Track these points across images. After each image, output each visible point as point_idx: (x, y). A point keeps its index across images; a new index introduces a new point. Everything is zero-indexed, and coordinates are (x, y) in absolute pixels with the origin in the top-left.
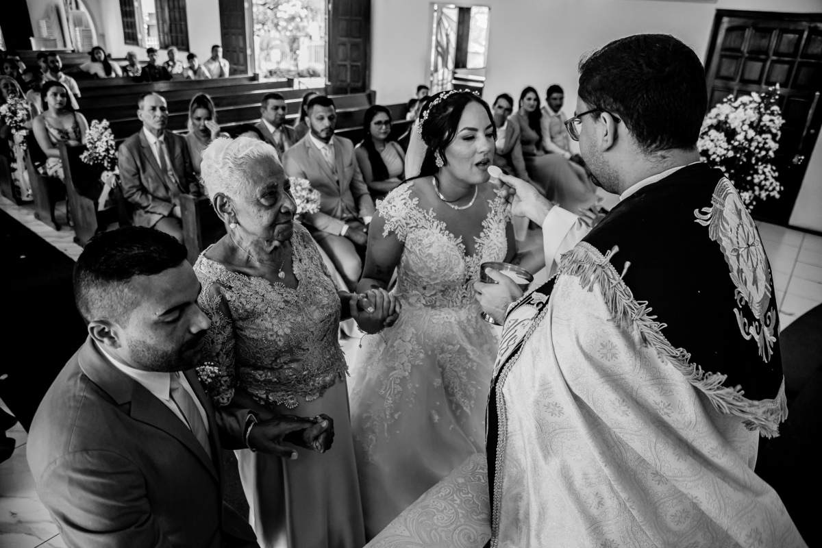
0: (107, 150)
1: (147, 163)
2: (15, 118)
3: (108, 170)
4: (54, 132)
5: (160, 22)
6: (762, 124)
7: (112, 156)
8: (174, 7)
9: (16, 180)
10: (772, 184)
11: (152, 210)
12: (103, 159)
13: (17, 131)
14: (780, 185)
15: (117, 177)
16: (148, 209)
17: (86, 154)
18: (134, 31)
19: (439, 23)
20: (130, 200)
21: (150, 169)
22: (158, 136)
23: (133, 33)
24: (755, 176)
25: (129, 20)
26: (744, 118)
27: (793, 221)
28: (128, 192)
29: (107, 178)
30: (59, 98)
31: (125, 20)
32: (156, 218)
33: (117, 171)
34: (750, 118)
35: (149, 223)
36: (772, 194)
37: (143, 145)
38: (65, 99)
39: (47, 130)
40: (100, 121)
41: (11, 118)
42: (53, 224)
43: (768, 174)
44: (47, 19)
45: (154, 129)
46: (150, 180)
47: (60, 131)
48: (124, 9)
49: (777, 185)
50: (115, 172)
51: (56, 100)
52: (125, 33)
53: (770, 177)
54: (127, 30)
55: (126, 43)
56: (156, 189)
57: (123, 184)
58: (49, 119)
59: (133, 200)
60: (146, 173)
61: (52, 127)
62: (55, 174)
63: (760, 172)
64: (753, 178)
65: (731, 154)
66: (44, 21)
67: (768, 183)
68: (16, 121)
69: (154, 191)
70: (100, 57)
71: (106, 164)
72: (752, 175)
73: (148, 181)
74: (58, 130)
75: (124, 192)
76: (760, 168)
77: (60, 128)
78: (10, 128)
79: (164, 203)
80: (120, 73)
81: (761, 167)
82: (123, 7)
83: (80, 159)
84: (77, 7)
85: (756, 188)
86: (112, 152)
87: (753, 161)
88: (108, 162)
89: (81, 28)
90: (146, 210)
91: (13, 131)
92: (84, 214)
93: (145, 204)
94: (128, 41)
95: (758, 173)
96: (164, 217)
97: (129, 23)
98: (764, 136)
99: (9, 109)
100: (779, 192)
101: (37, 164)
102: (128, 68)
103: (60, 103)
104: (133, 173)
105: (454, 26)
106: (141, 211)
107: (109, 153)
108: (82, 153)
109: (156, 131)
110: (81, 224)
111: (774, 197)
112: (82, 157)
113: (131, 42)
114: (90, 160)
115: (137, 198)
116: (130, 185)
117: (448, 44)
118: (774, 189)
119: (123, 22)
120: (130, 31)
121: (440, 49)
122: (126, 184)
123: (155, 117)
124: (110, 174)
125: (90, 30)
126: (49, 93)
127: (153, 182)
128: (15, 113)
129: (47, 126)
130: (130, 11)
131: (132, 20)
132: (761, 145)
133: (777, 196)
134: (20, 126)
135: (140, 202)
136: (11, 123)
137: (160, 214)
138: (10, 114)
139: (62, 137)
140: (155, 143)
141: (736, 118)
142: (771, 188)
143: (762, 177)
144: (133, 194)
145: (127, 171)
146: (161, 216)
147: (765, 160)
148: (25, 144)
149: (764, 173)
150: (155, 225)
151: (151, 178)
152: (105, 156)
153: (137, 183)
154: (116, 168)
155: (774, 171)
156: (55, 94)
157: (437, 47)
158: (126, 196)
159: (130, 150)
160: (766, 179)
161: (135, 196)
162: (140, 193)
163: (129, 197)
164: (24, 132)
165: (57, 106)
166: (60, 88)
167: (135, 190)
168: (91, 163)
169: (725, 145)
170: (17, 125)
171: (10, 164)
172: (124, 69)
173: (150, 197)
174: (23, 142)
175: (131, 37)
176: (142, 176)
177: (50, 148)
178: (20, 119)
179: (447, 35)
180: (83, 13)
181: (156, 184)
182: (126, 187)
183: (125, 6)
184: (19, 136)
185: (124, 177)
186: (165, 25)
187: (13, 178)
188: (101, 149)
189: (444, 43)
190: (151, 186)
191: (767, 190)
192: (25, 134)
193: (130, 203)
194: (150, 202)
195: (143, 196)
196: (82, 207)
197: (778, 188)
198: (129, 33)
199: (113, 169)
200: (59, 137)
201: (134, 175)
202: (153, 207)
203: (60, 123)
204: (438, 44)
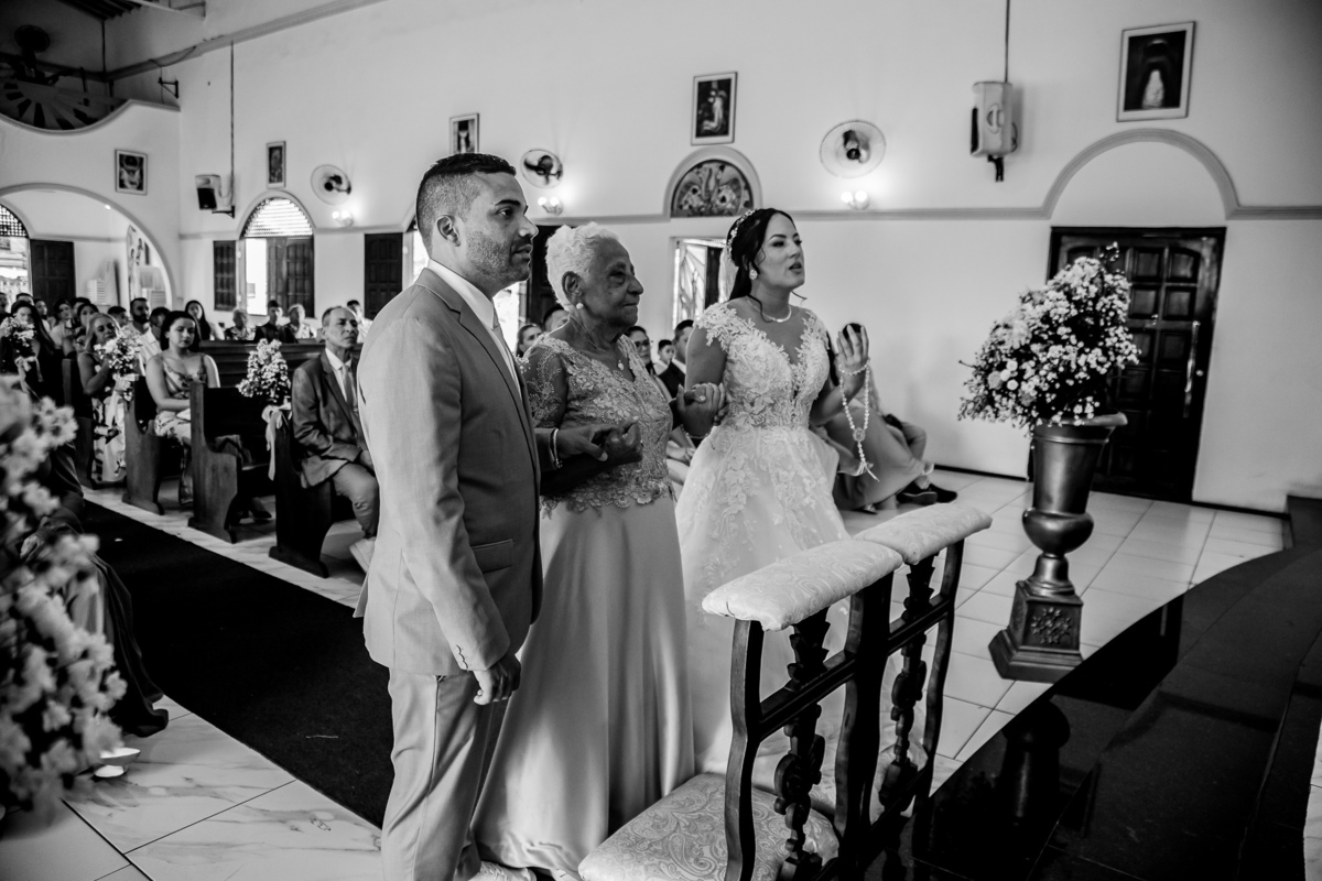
0: (278, 376)
1: (330, 394)
2: (125, 357)
3: (272, 403)
4: (174, 377)
5: (273, 278)
6: (1106, 285)
7: (283, 384)
8: (296, 257)
9: (99, 451)
10: (1127, 347)
11: (332, 455)
12: (268, 390)
13: (122, 374)
14: (1137, 348)
15: (285, 413)
16: (327, 453)
17: (245, 382)
18: (231, 291)
19: (683, 265)
20: (302, 441)
21: (332, 400)
22: (344, 361)
23: (229, 294)
24: (1107, 340)
25: (225, 275)
26: (1083, 274)
27: (1197, 495)
28: (301, 430)
29: (272, 416)
30: (185, 334)
31: (219, 276)
32: (335, 465)
33: (287, 405)
34: (1090, 274)
35: (327, 472)
36: (1130, 358)
37: (325, 369)
38: (193, 335)
39: (165, 374)
40: (270, 341)
41: (119, 356)
42: (154, 506)
43: (1120, 335)
44: (100, 280)
45: (340, 348)
46: (332, 415)
47: (182, 377)
48: (219, 262)
49: (1133, 347)
50: (282, 407)
51: (181, 336)
52: (216, 294)
53: (1123, 337)
54: (220, 290)
55: (216, 308)
56: (339, 428)
57: (295, 420)
58: (168, 360)
59: (307, 441)
60: (328, 407)
61: (171, 370)
62: (169, 433)
63: (1112, 334)
64: (1105, 343)
65: (1074, 312)
66: (95, 282)
67: (1122, 346)
68: (125, 362)
69: (336, 431)
70: (196, 314)
71: (273, 394)
72: (1103, 340)
73: (328, 417)
74: (180, 374)
75: (296, 430)
76: (1111, 331)
77: (182, 372)
78: (113, 370)
79: (348, 446)
80: (222, 336)
81: (1112, 329)
82: (219, 258)
83: (237, 389)
84: (148, 261)
85: (1111, 353)
86: (284, 378)
87: (1102, 323)
88: (277, 392)
89: (150, 290)
90: (324, 455)
91: (116, 377)
92: (215, 479)
93: (325, 446)
94: (219, 306)
95: (1109, 336)
96: (349, 462)
97: (225, 281)
98: (1110, 297)
99: (118, 344)
100: (1139, 357)
101: (141, 422)
102: (233, 331)
103: (186, 342)
104: (310, 405)
105: (702, 270)
106: (316, 459)
107: (279, 380)
108: (239, 382)
109: (343, 352)
110: (208, 494)
111: (1132, 361)
112: (240, 387)
113: (225, 306)
114: (249, 391)
115: (313, 438)
116: (306, 421)
117: (694, 294)
118: (1130, 353)
119: (216, 279)
120: (225, 291)
121: (684, 300)
122: (300, 419)
123: (343, 332)
124: (276, 409)
125: (164, 293)
126: (173, 328)
127: (336, 418)
128: (124, 350)
129: (166, 369)
130: (228, 263)
131: (231, 276)
132: (1108, 307)
133: (1137, 362)
134: (128, 368)
135: (317, 443)
136: (117, 363)
137: (343, 459)
138: (119, 352)
139: (184, 385)
140: (341, 369)
141: (1074, 275)
142: (1127, 352)
143: (1115, 339)
144: (309, 432)
145: (303, 403)
146: (345, 462)
147: (1115, 322)
148: (130, 393)
149: (1116, 335)
150: (336, 473)
151: (334, 412)
152: (274, 382)
153: (314, 418)
154: (285, 401)
155: (1128, 333)
156: (181, 330)
157: (680, 296)
158: (297, 436)
159: (310, 375)
160: (1119, 341)
161: (310, 435)
162: (318, 432)
163: (302, 437)
164: (132, 377)
165: (182, 345)
166: (188, 320)
167: (311, 427)
168: (251, 395)
169: (1066, 304)
170: (125, 367)
171: (93, 427)
172: (228, 332)
173: (331, 438)
174: (128, 391)
175: (225, 299)
176: (322, 410)
177: (166, 397)
178: (131, 358)
179: (693, 282)
180: (156, 269)
181: (339, 422)
182: (299, 423)
183: (222, 256)
184: (123, 382)
185: (298, 410)
186: (280, 281)
187: (95, 448)
188: (269, 376)
189: (690, 291)
190: (331, 425)
191: (1122, 354)
192: (133, 380)
193: (302, 445)
194: (331, 442)
195: (322, 436)
196: (214, 469)
197: (1135, 351)
198: (222, 294)
199: (280, 402)
200: (180, 385)
201: (311, 408)
202: (333, 451)
203: (183, 366)
204: (682, 293)
